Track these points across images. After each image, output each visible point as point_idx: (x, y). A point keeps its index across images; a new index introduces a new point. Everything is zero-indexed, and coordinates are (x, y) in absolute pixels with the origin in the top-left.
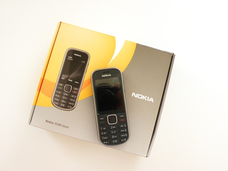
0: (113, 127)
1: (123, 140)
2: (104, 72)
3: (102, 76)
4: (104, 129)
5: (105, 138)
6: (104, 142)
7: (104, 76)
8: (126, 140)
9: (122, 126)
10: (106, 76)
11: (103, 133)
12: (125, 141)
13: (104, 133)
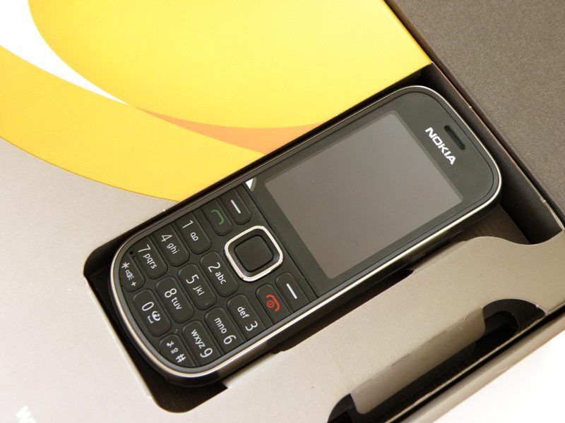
0: (218, 274)
1: (176, 350)
2: (447, 128)
3: (431, 130)
4: (194, 237)
5: (150, 261)
6: (126, 265)
7: (431, 136)
8: (179, 365)
9: (241, 311)
10: (441, 145)
11: (169, 241)
12: (175, 363)
13: (171, 247)
